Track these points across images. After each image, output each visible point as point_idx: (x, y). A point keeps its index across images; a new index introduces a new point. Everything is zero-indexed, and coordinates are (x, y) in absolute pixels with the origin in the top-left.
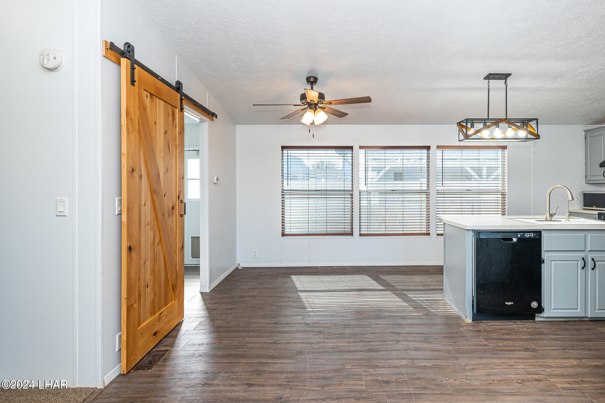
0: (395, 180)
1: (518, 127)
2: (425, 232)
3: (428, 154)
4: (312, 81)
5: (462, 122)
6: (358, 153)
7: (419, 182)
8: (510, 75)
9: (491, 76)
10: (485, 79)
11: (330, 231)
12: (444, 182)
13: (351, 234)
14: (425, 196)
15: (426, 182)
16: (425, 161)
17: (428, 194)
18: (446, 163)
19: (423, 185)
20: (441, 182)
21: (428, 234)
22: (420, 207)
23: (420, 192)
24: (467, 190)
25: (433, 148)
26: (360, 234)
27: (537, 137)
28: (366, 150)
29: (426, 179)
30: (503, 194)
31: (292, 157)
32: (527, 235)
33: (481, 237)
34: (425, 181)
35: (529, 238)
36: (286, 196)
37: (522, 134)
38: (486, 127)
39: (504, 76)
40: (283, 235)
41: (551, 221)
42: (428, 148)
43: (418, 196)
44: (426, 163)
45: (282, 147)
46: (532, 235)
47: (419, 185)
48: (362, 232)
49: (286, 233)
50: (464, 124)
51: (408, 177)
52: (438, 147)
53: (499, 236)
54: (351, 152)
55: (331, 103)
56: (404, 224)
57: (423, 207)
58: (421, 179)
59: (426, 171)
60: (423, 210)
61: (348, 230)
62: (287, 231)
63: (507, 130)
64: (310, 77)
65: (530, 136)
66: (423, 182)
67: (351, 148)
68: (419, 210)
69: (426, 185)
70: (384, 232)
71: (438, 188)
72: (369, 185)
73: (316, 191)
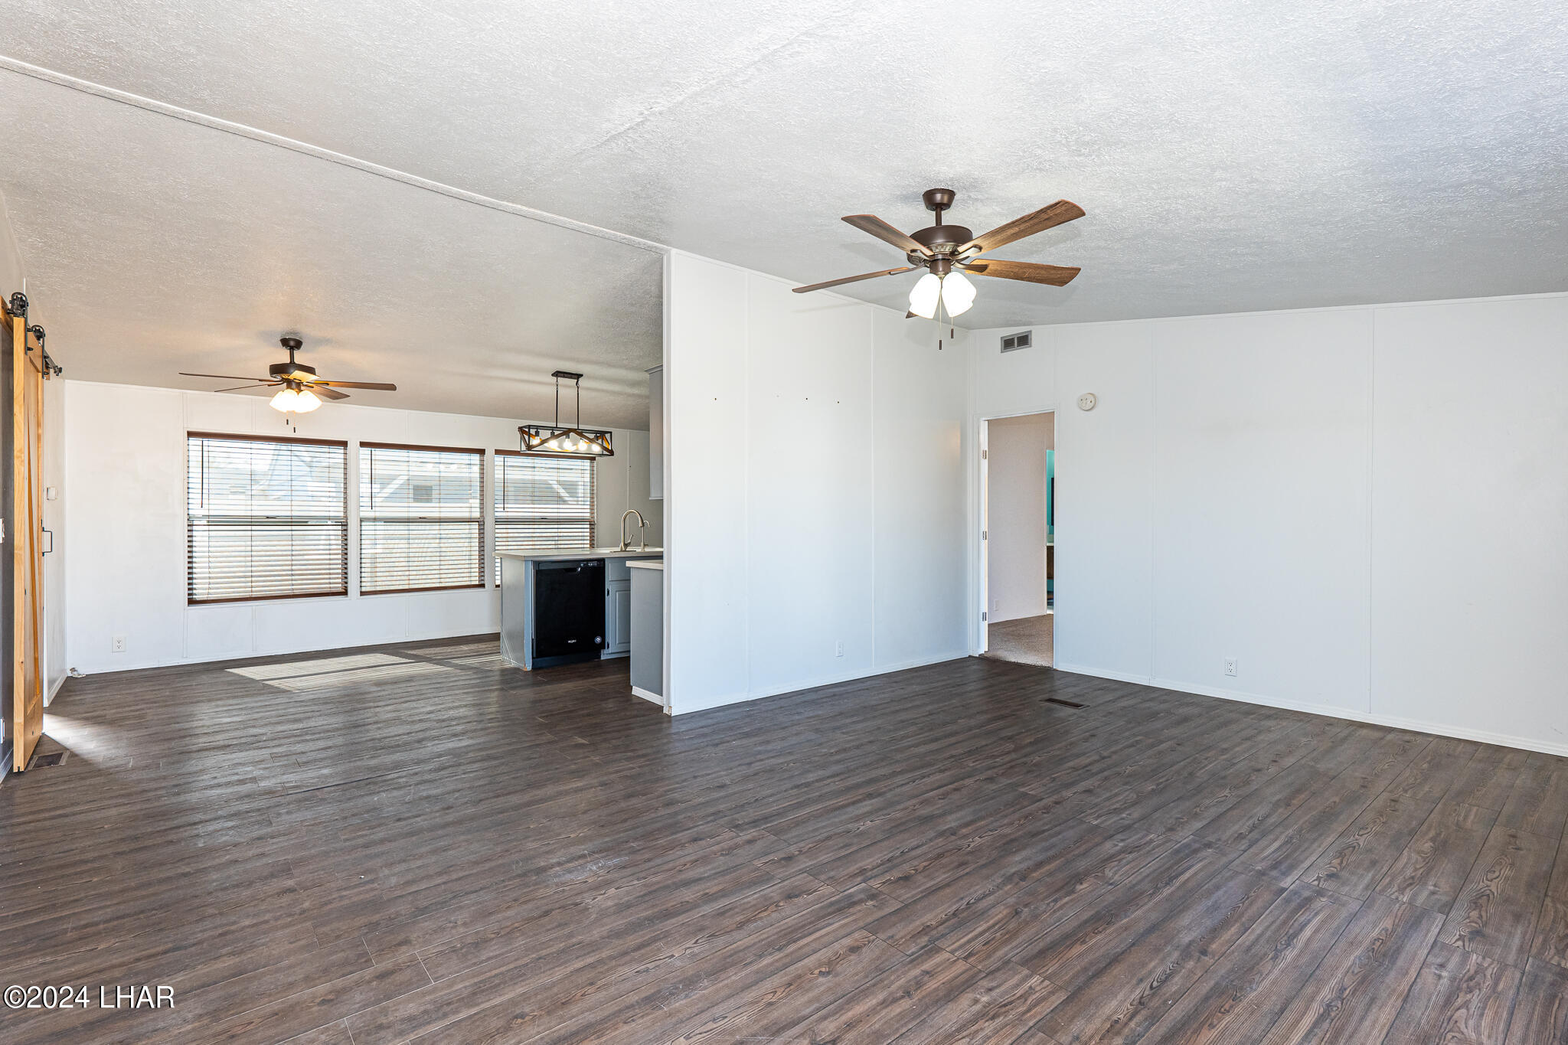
0: (416, 500)
1: (591, 441)
2: (477, 583)
3: (482, 461)
4: (292, 344)
5: (525, 427)
6: (358, 454)
7: (468, 505)
8: (582, 375)
9: (559, 374)
10: (552, 375)
11: (298, 589)
12: (506, 506)
13: (345, 593)
14: (477, 527)
15: (478, 505)
16: (476, 469)
17: (482, 523)
18: (509, 472)
19: (473, 510)
20: (502, 506)
21: (482, 586)
22: (468, 549)
23: (470, 521)
25: (490, 452)
26: (361, 592)
27: (611, 453)
28: (373, 449)
29: (478, 501)
30: (592, 524)
31: (211, 449)
32: (591, 564)
33: (541, 568)
34: (476, 503)
35: (593, 566)
36: (194, 528)
37: (596, 449)
38: (553, 436)
39: (576, 377)
40: (192, 602)
41: (625, 551)
42: (482, 452)
43: (465, 527)
44: (478, 471)
45: (188, 432)
46: (595, 564)
47: (468, 509)
48: (364, 589)
49: (197, 597)
50: (527, 430)
51: (448, 497)
52: (495, 451)
53: (562, 566)
54: (342, 451)
55: (328, 384)
56: (442, 572)
57: (473, 553)
58: (471, 501)
59: (478, 484)
60: (473, 557)
61: (339, 587)
62: (200, 594)
63: (579, 442)
64: (290, 339)
65: (605, 453)
66: (473, 505)
67: (344, 444)
68: (468, 553)
69: (478, 510)
70: (406, 587)
71: (496, 514)
72: (377, 509)
73: (268, 518)
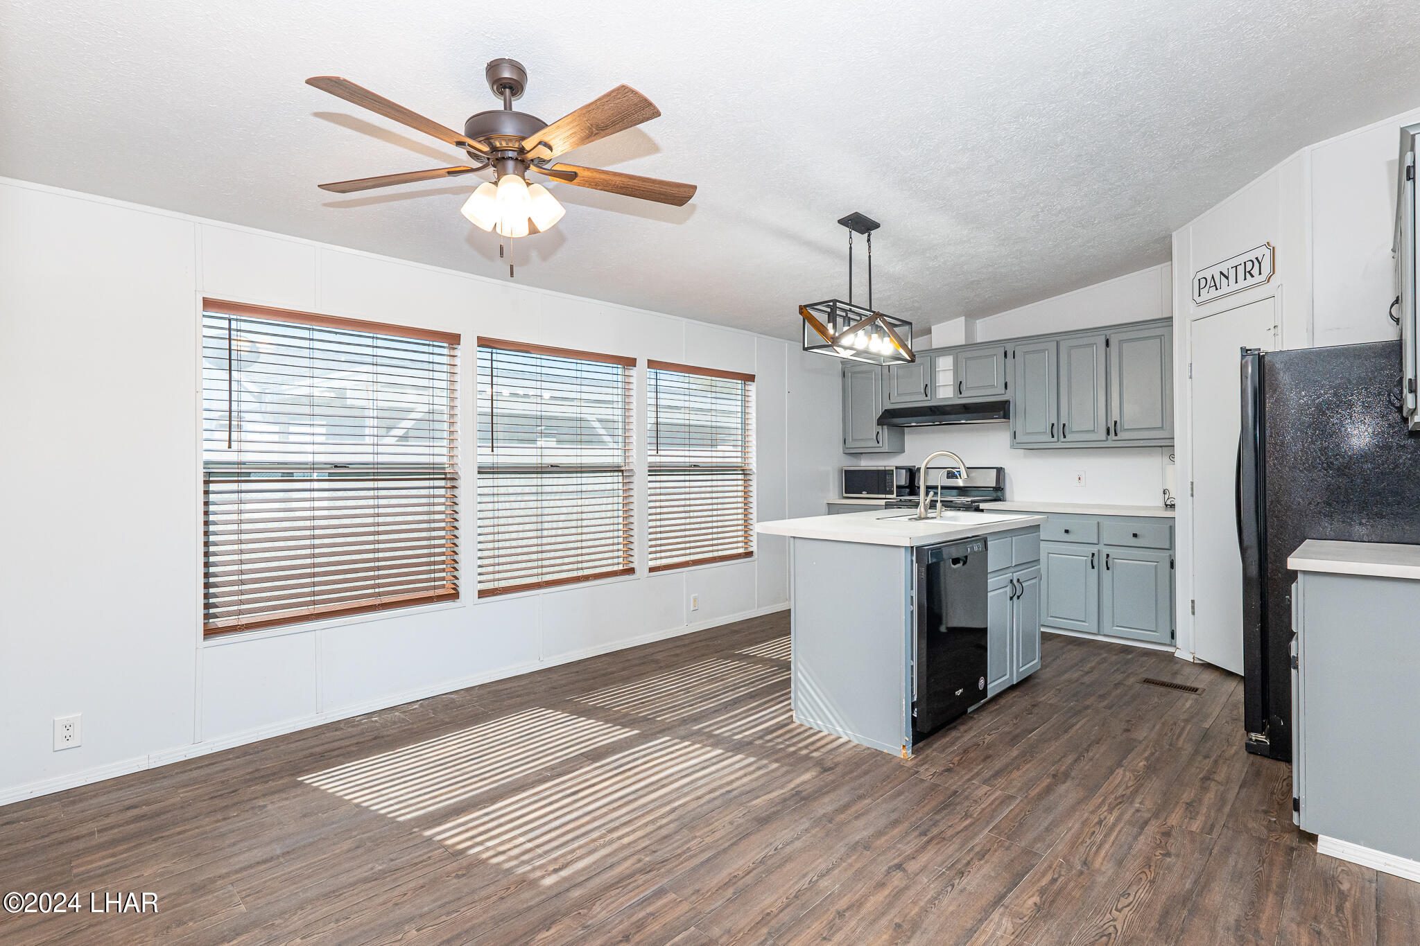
2: (621, 567)
3: (629, 377)
4: (506, 78)
12: (659, 446)
13: (455, 596)
14: (620, 479)
17: (629, 474)
19: (617, 453)
20: (655, 447)
21: (631, 571)
23: (613, 470)
24: (694, 466)
25: (641, 364)
26: (479, 591)
28: (494, 351)
30: (746, 473)
39: (867, 228)
40: (210, 632)
42: (631, 363)
43: (610, 479)
47: (612, 452)
48: (482, 587)
49: (219, 621)
52: (651, 364)
56: (583, 551)
62: (224, 615)
67: (452, 339)
69: (622, 453)
70: (537, 579)
71: (650, 459)
72: (501, 451)
73: (336, 467)
